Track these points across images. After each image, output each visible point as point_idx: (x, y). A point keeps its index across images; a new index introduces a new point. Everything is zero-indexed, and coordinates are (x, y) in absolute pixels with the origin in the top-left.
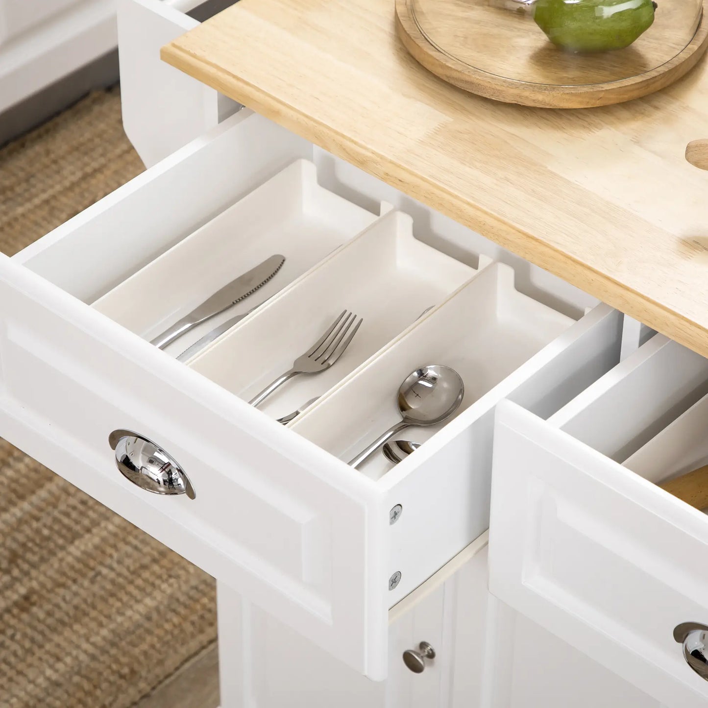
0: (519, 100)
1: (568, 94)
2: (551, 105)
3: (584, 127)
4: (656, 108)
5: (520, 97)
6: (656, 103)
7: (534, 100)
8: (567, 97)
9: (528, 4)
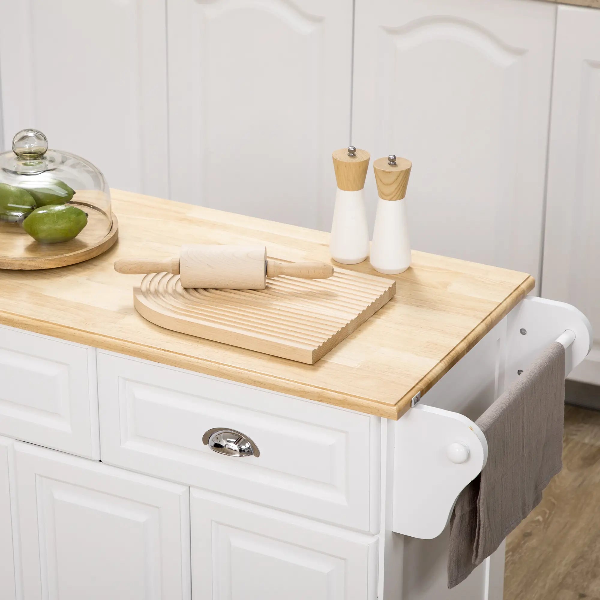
0: (22, 267)
1: (47, 260)
2: (39, 268)
3: (59, 277)
4: (95, 266)
5: (23, 265)
6: (94, 264)
7: (30, 266)
8: (47, 262)
9: (20, 216)
